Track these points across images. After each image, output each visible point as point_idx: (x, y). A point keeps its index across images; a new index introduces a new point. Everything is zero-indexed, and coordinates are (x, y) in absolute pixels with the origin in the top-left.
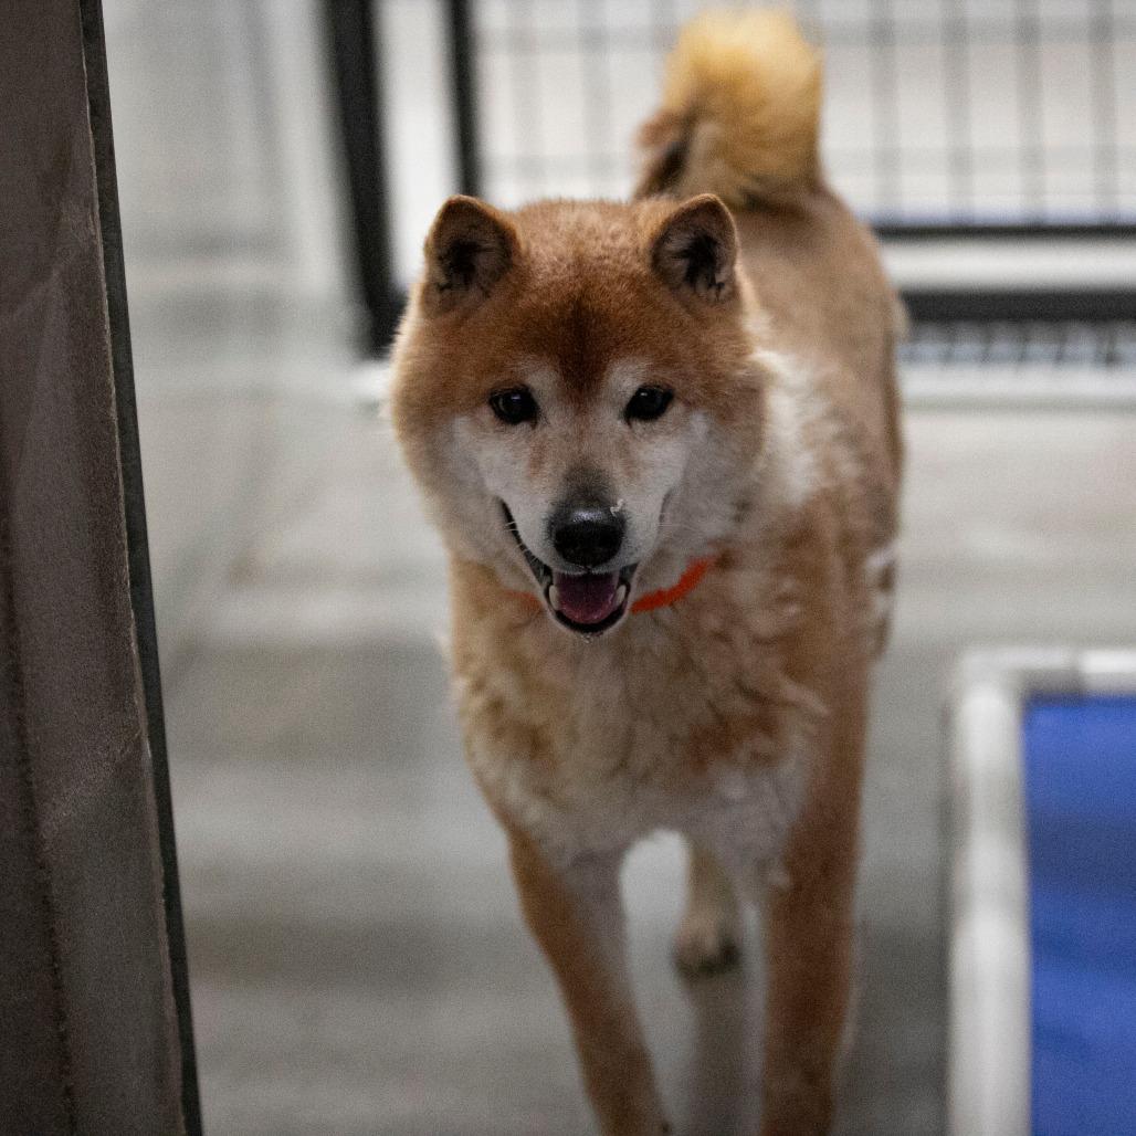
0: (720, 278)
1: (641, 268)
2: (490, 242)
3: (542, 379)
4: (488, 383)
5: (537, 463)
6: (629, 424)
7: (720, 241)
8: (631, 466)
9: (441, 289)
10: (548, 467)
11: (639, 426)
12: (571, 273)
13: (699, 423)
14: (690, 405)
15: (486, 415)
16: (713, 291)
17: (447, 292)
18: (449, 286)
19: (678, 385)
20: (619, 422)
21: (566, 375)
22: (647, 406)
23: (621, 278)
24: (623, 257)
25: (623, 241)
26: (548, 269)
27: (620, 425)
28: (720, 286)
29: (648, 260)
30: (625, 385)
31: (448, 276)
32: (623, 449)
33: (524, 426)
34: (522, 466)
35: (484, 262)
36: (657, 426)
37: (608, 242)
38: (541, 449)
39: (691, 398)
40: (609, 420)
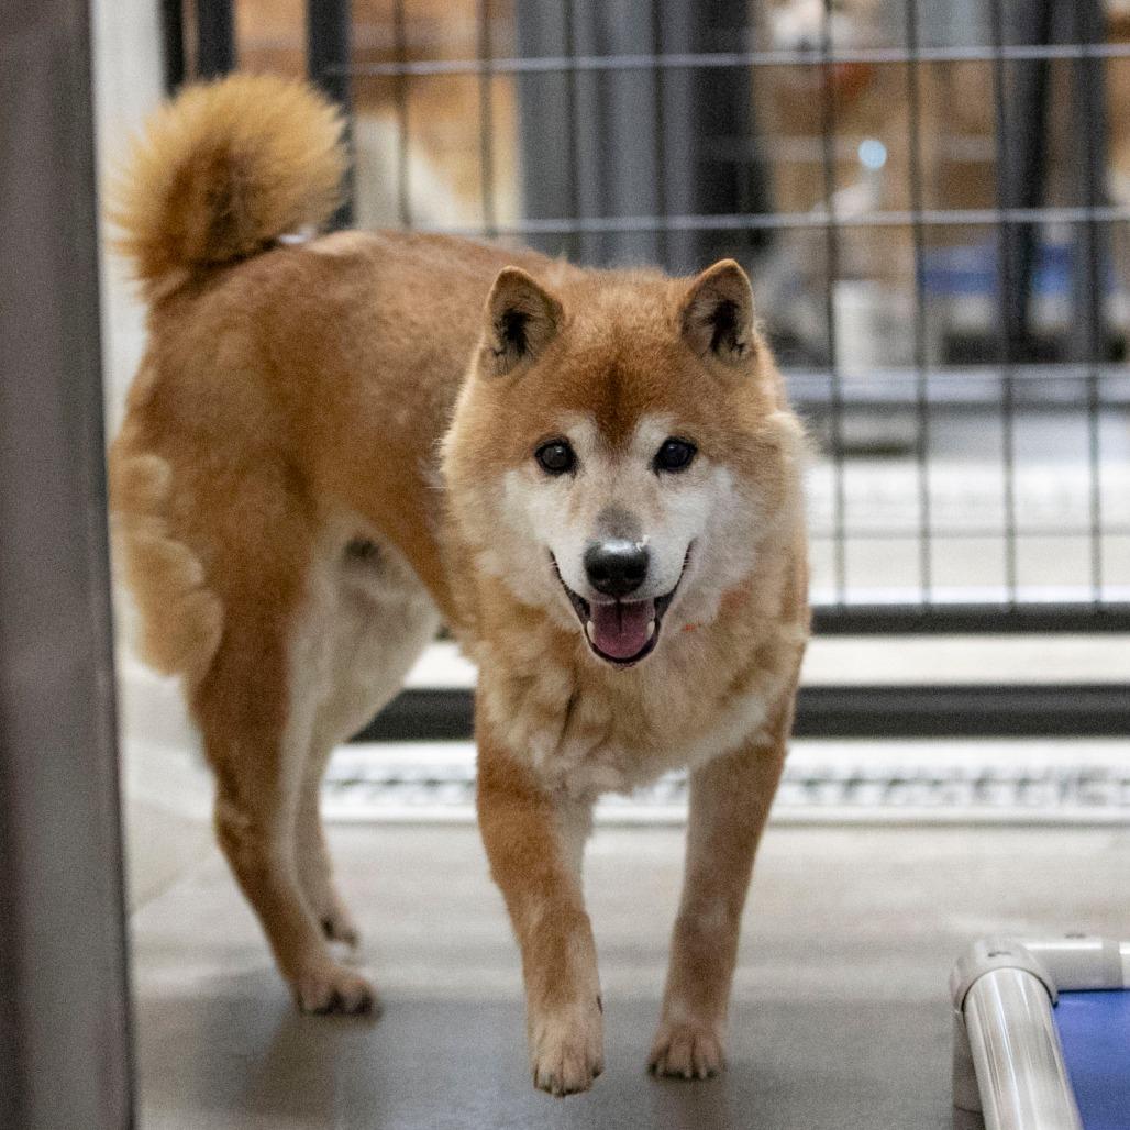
0: (741, 340)
1: (671, 337)
2: (539, 312)
3: (581, 432)
4: (534, 437)
5: (575, 508)
6: (657, 474)
7: (740, 303)
8: (659, 512)
9: (497, 354)
10: (583, 511)
11: (666, 477)
12: (610, 342)
13: (723, 477)
14: (715, 460)
15: (532, 468)
16: (735, 354)
17: (501, 357)
18: (503, 352)
19: (702, 440)
20: (648, 473)
21: (602, 427)
22: (674, 458)
23: (653, 346)
24: (656, 327)
25: (655, 314)
26: (589, 338)
27: (649, 475)
28: (741, 347)
29: (678, 328)
30: (653, 437)
31: (502, 343)
32: (651, 495)
33: (565, 477)
34: (563, 512)
35: (533, 331)
36: (682, 477)
37: (643, 315)
38: (578, 497)
39: (713, 452)
40: (638, 470)
